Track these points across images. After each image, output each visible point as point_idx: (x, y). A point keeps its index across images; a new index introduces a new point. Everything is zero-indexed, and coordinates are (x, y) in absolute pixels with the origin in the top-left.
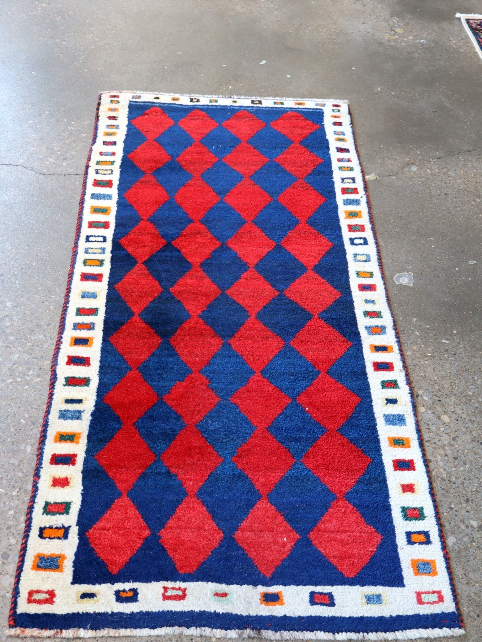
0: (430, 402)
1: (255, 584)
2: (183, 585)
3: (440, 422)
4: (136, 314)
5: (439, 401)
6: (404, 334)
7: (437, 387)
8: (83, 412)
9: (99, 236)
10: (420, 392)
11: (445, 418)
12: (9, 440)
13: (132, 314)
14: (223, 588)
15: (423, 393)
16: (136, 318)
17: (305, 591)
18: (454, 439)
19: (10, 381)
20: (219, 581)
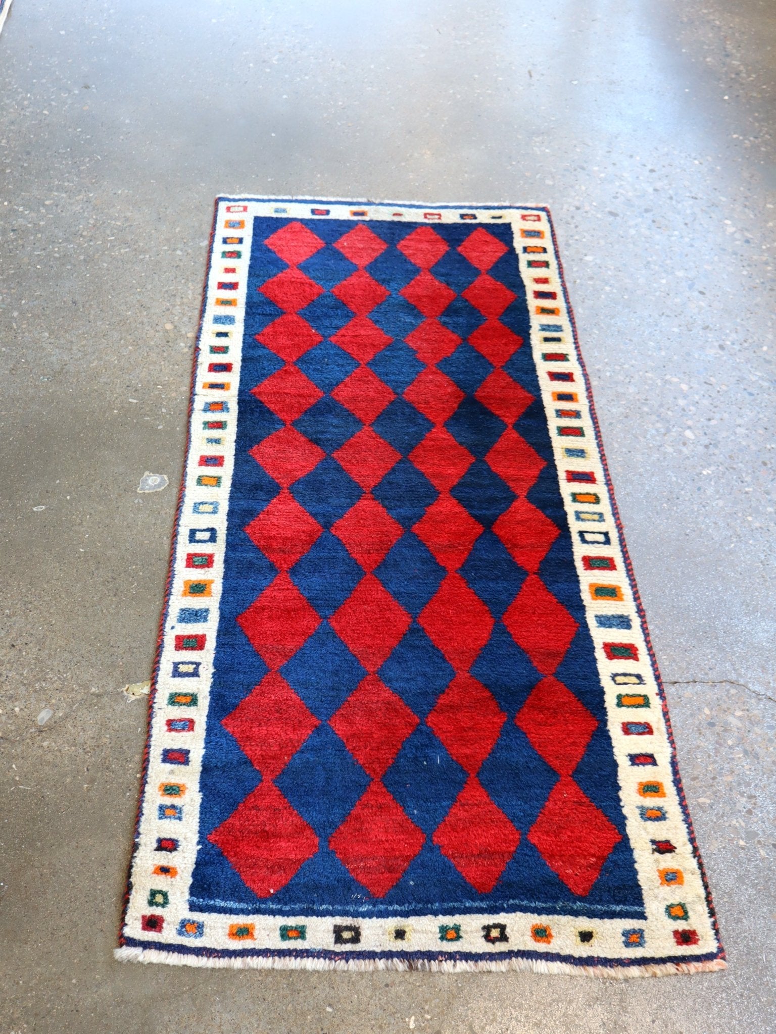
0: (178, 341)
1: (371, 221)
2: (427, 221)
3: (176, 323)
4: (511, 426)
5: (168, 342)
6: (181, 410)
7: (165, 354)
8: (540, 330)
9: (593, 543)
10: (186, 350)
11: (169, 326)
12: (602, 318)
13: (516, 426)
14: (396, 219)
15: (183, 349)
16: (510, 421)
17: (332, 216)
18: (168, 310)
19: (626, 366)
20: (400, 222)
